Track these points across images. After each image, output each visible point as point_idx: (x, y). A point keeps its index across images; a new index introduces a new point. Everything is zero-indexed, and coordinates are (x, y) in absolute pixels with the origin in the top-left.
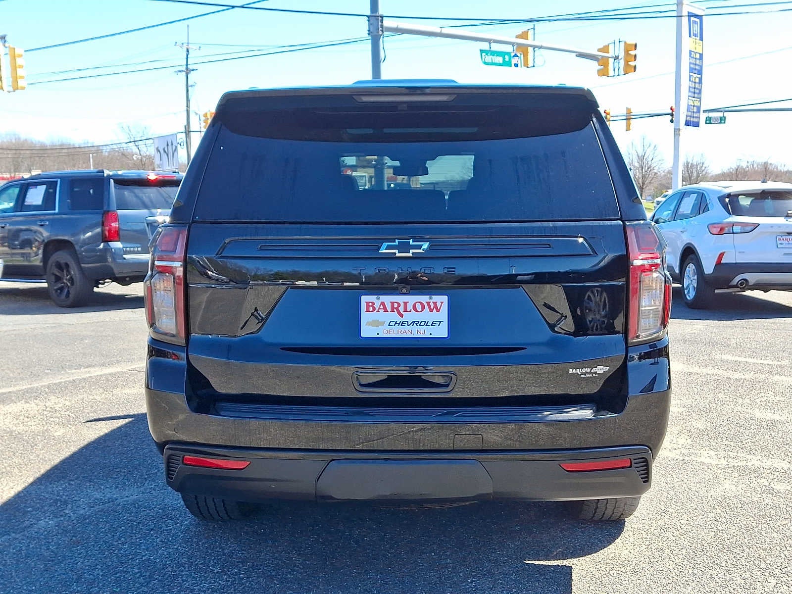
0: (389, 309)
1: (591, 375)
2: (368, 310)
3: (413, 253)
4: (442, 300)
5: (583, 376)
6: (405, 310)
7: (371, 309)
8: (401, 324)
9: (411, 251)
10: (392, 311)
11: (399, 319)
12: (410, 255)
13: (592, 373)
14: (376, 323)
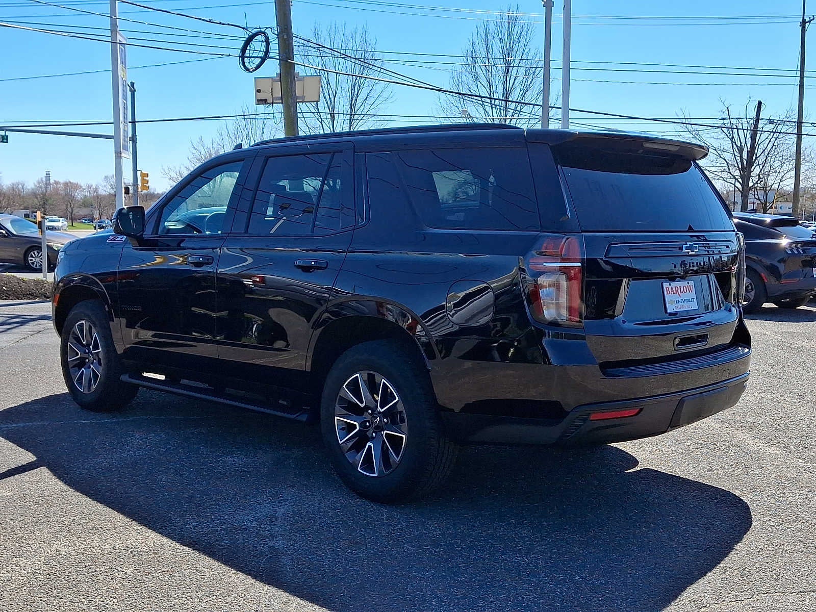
4: (692, 283)
7: (668, 293)
8: (680, 301)
10: (676, 293)
11: (680, 299)
14: (671, 302)
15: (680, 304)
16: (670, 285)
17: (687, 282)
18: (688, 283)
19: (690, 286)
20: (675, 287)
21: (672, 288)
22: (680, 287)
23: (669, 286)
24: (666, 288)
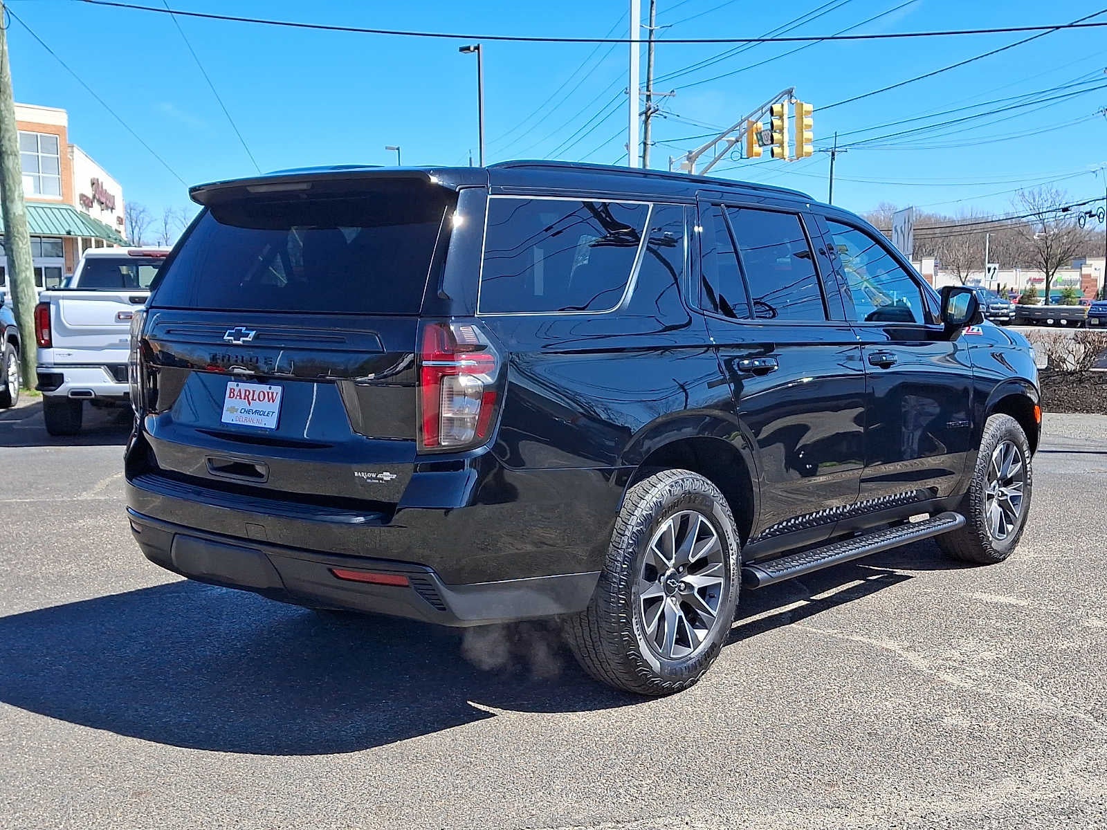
0: (243, 397)
1: (377, 481)
2: (230, 397)
3: (244, 341)
4: (277, 390)
5: (369, 481)
6: (253, 400)
7: (232, 396)
8: (248, 412)
9: (242, 339)
10: (245, 399)
11: (248, 408)
12: (240, 342)
13: (379, 479)
14: (233, 410)
15: (245, 415)
16: (238, 385)
17: (269, 386)
18: (270, 388)
19: (272, 393)
20: (246, 391)
21: (240, 391)
22: (254, 392)
23: (235, 388)
24: (231, 389)
